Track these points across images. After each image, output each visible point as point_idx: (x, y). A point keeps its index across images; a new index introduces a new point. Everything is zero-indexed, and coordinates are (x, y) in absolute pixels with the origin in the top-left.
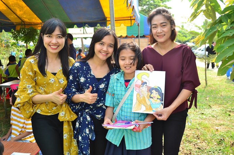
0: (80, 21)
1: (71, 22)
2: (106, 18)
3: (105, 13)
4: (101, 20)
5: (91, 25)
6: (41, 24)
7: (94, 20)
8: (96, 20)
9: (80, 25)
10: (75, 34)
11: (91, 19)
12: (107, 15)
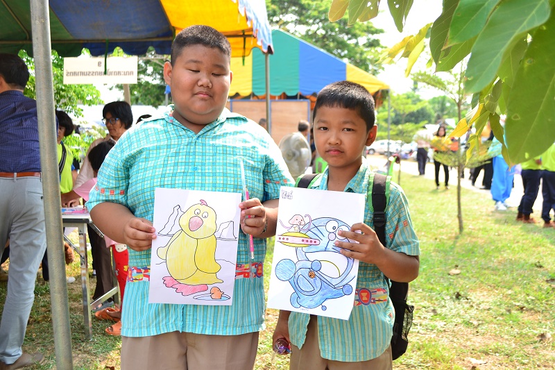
1: (71, 38)
2: (174, 29)
3: (169, 14)
4: (158, 36)
5: (134, 48)
7: (138, 36)
8: (143, 35)
9: (101, 49)
10: (83, 74)
11: (129, 32)
12: (174, 21)
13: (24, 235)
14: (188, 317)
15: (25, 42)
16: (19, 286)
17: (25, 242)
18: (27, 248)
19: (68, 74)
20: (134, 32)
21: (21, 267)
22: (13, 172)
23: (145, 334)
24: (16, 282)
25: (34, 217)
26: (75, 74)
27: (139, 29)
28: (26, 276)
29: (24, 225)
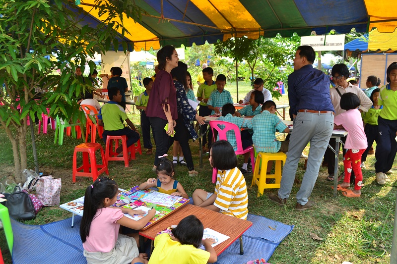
0: (323, 23)
1: (307, 25)
2: (370, 16)
3: (368, 8)
4: (358, 22)
5: (340, 30)
6: (260, 30)
7: (347, 22)
8: (350, 21)
9: (322, 31)
11: (342, 20)
12: (370, 12)
13: (319, 143)
15: (280, 29)
16: (314, 168)
17: (320, 147)
18: (320, 150)
20: (345, 20)
21: (316, 158)
22: (318, 110)
24: (312, 166)
25: (327, 134)
27: (348, 18)
28: (317, 163)
29: (321, 138)
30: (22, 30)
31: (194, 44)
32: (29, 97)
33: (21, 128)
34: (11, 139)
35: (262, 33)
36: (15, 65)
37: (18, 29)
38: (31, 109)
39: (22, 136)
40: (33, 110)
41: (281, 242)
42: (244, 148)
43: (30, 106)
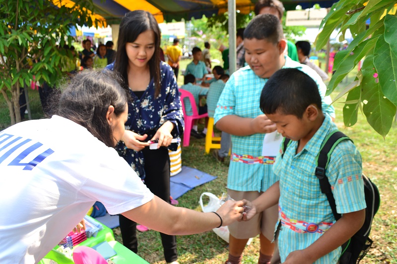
10: (296, 20)
14: (264, 184)
19: (289, 20)
23: (240, 189)
26: (292, 20)
30: (10, 10)
31: (193, 18)
32: (20, 66)
33: (15, 92)
34: (7, 101)
35: (252, 7)
36: (3, 40)
37: (7, 9)
38: (21, 76)
39: (16, 99)
40: (22, 78)
41: (197, 187)
42: (200, 114)
43: (20, 74)
